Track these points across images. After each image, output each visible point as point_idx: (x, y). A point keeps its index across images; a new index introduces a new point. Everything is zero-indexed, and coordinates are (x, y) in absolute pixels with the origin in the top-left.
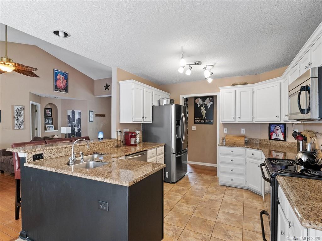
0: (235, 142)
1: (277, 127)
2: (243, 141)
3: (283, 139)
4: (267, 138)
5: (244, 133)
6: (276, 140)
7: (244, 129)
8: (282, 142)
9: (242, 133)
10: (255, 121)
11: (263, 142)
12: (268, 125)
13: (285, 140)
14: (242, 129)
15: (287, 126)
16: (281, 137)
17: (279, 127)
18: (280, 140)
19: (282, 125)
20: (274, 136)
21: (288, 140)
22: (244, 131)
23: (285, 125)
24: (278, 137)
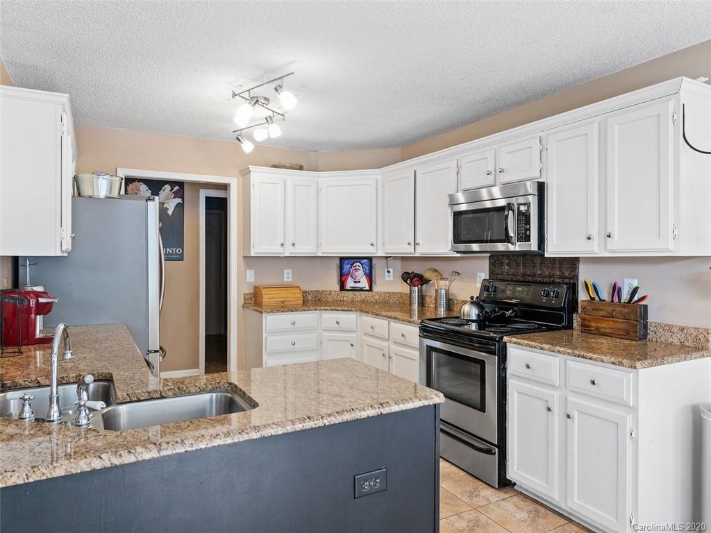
0: (283, 303)
1: (355, 264)
2: (299, 297)
3: (367, 288)
4: (337, 288)
5: (290, 280)
6: (354, 289)
7: (290, 271)
8: (367, 292)
9: (286, 280)
10: (323, 253)
11: (328, 296)
12: (338, 261)
13: (371, 289)
14: (286, 271)
15: (374, 261)
16: (364, 283)
17: (360, 265)
18: (361, 290)
19: (365, 260)
20: (350, 283)
21: (376, 289)
22: (290, 275)
23: (370, 259)
24: (358, 285)
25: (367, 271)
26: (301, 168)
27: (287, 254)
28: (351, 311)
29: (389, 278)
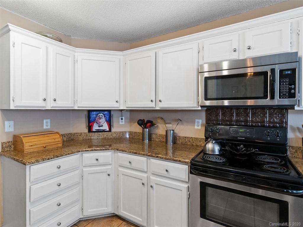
0: (45, 148)
1: (99, 115)
2: (59, 141)
3: (108, 130)
4: (86, 131)
5: (49, 127)
6: (98, 131)
7: (49, 121)
8: (108, 133)
9: (45, 127)
10: (78, 107)
11: (79, 136)
12: (86, 113)
13: (110, 130)
14: (45, 121)
15: (112, 113)
16: (106, 127)
17: (103, 115)
18: (104, 131)
19: (106, 112)
20: (95, 127)
21: (113, 130)
22: (49, 124)
23: (109, 111)
24: (101, 128)
25: (108, 119)
26: (61, 41)
27: (49, 108)
28: (108, 149)
29: (122, 122)
